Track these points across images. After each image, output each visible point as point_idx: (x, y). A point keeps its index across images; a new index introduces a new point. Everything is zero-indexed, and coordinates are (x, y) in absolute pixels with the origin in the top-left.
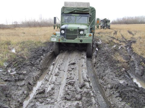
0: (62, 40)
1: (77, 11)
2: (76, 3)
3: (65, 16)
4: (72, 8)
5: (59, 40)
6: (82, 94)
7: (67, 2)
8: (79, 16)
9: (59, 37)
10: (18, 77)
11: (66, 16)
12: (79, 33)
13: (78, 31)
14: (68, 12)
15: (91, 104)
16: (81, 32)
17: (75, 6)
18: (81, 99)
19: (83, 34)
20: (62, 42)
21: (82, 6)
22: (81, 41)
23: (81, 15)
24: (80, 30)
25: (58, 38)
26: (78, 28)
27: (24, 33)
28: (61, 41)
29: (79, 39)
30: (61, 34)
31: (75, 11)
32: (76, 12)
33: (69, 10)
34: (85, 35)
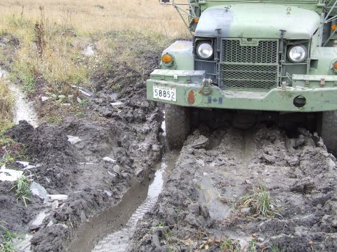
0: (206, 99)
5: (191, 98)
6: (302, 155)
9: (189, 79)
10: (132, 113)
12: (284, 56)
13: (280, 49)
15: (325, 169)
16: (296, 54)
18: (299, 165)
19: (304, 61)
20: (205, 105)
22: (300, 101)
24: (290, 44)
25: (185, 90)
26: (283, 32)
27: (102, 7)
28: (200, 102)
29: (290, 94)
30: (198, 62)
34: (313, 62)
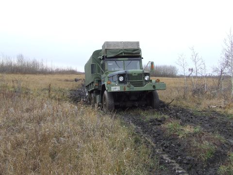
1: (124, 53)
2: (121, 42)
3: (108, 62)
4: (118, 49)
7: (110, 42)
8: (128, 60)
11: (111, 60)
14: (112, 55)
17: (121, 47)
21: (130, 47)
23: (130, 59)
31: (122, 53)
32: (123, 55)
33: (113, 53)
